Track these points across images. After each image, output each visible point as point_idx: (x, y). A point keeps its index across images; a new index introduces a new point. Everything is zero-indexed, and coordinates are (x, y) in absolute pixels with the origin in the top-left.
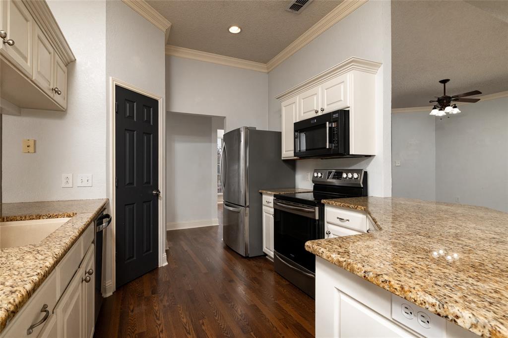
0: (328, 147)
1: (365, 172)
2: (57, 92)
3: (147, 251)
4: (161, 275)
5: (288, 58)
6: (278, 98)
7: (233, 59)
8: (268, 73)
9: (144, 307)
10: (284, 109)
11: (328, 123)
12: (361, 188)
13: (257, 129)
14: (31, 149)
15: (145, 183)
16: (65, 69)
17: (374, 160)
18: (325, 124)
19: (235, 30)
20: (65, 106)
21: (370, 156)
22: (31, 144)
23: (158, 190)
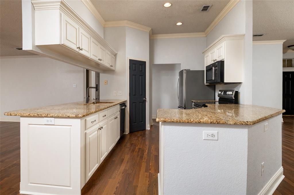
0: (213, 79)
1: (236, 91)
2: (111, 66)
3: (141, 122)
4: (147, 133)
5: (213, 29)
6: (203, 53)
7: (185, 34)
8: (206, 36)
9: (136, 138)
10: (205, 58)
11: (213, 67)
12: (233, 99)
13: (191, 70)
14: (106, 84)
15: (141, 95)
16: (114, 57)
17: (242, 85)
18: (212, 68)
19: (179, 24)
20: (114, 69)
21: (241, 83)
22: (106, 82)
23: (146, 98)
